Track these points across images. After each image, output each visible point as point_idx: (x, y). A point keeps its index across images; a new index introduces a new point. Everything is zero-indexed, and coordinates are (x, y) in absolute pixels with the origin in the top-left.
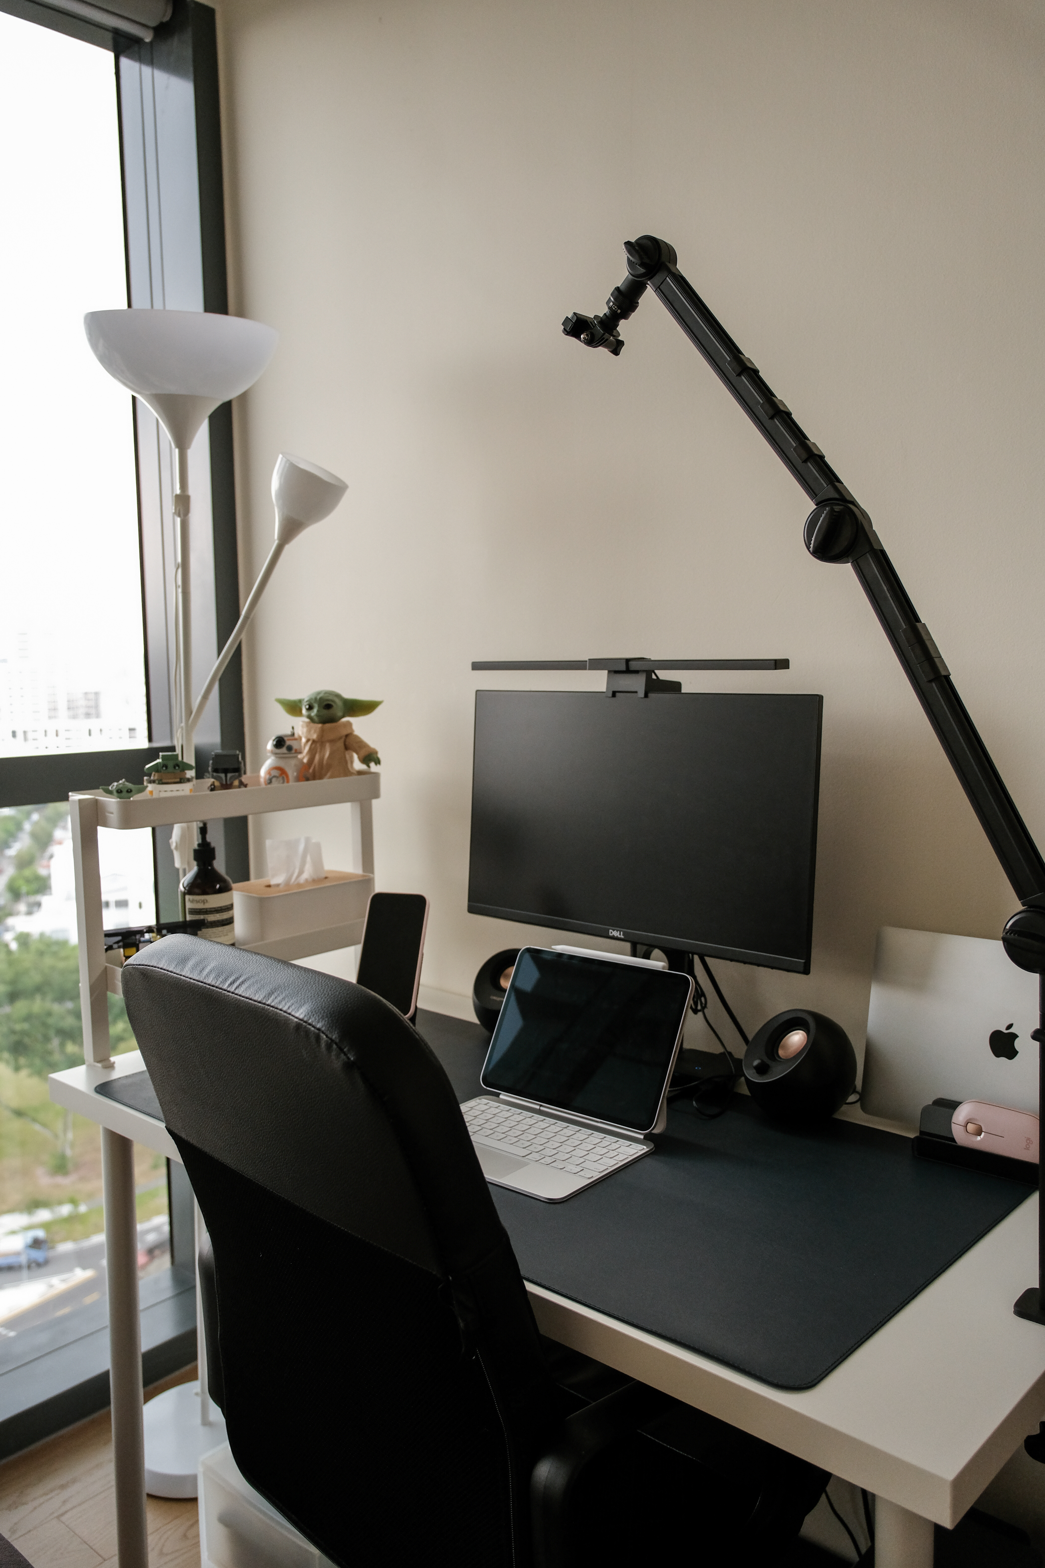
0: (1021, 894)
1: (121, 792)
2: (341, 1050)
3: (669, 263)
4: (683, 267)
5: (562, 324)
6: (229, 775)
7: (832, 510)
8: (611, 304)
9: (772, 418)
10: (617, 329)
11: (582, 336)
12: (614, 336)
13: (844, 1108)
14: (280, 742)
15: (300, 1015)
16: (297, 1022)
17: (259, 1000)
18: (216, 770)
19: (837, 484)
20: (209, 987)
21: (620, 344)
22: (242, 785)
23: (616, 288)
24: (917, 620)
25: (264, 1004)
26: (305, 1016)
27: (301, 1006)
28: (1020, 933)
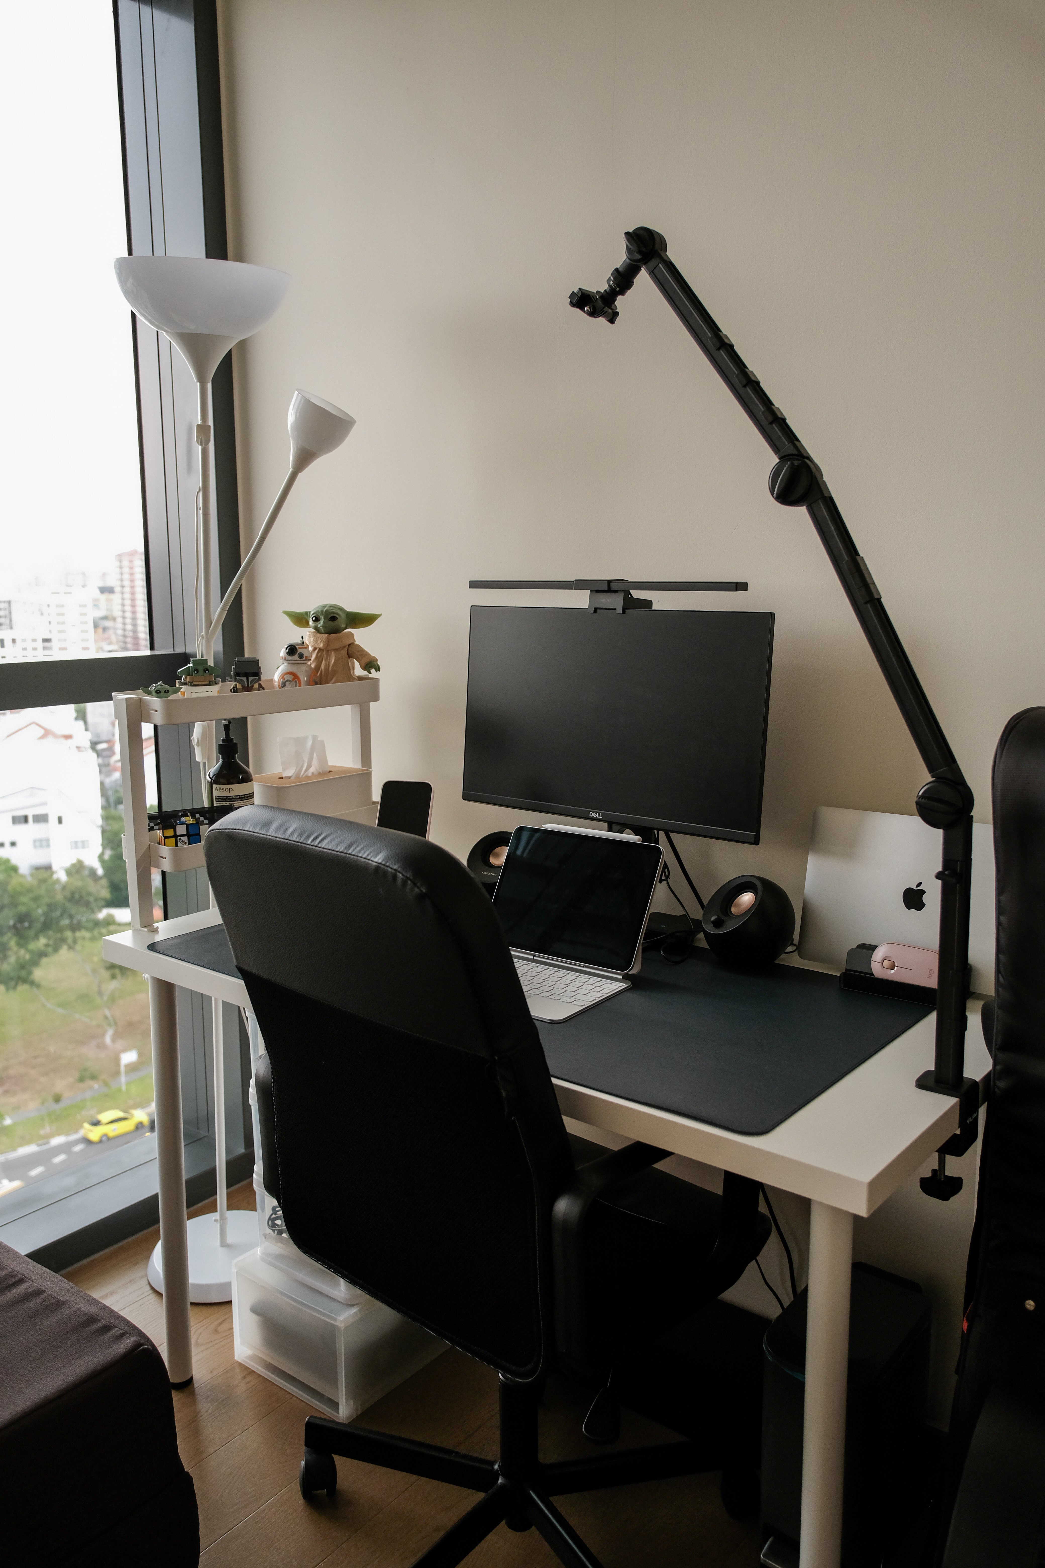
0: (931, 769)
1: (160, 692)
2: (415, 884)
3: (661, 250)
4: (672, 254)
5: (569, 297)
6: (250, 679)
7: (792, 464)
8: (612, 282)
9: (745, 386)
10: (615, 303)
11: (586, 309)
12: (612, 309)
13: (783, 956)
14: (292, 650)
15: (379, 860)
16: (376, 865)
17: (341, 851)
18: (237, 674)
19: (796, 442)
20: (294, 843)
21: (616, 314)
22: (261, 687)
23: (615, 269)
24: (857, 554)
25: (346, 853)
26: (383, 860)
27: (378, 854)
28: (929, 798)
